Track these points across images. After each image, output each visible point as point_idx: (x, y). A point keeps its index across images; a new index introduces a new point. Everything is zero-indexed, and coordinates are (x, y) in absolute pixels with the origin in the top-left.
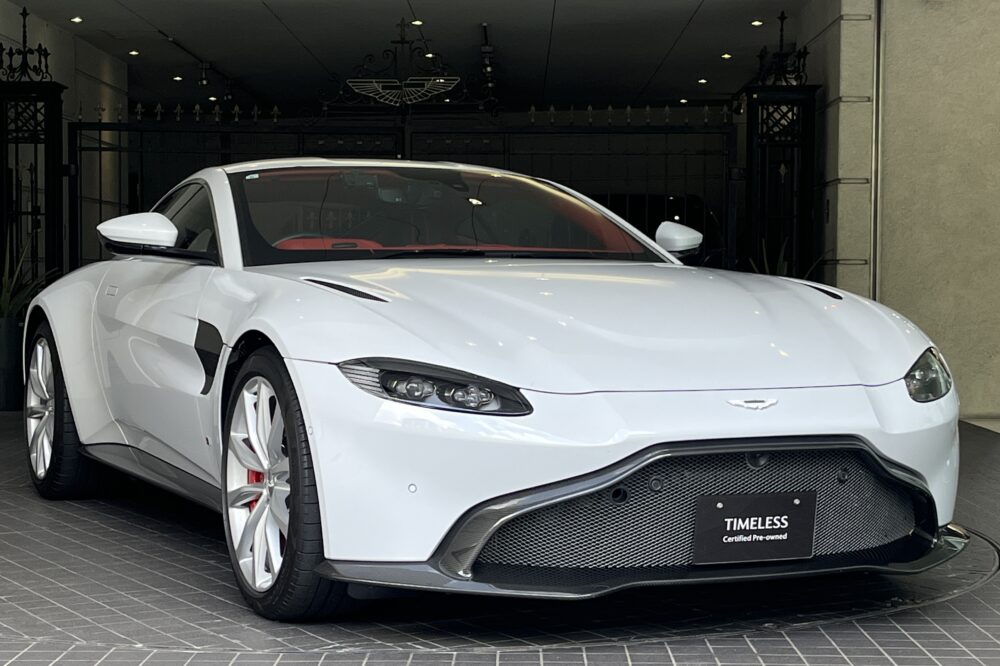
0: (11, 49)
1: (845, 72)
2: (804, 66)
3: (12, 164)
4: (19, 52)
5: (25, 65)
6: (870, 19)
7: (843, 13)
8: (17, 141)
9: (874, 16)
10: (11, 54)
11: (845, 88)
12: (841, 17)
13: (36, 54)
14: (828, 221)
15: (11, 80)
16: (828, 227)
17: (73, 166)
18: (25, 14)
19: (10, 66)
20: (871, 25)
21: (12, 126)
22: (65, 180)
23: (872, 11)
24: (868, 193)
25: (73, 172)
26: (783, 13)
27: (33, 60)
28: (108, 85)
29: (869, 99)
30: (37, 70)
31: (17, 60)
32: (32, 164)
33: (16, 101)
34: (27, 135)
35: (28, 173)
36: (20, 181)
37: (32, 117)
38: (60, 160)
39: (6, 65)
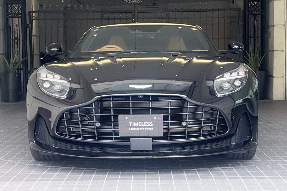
3: (10, 24)
8: (12, 17)
14: (270, 38)
16: (270, 40)
17: (30, 25)
21: (11, 13)
22: (28, 29)
24: (284, 29)
32: (17, 24)
33: (12, 4)
34: (16, 15)
35: (16, 27)
36: (14, 30)
37: (17, 9)
38: (26, 23)
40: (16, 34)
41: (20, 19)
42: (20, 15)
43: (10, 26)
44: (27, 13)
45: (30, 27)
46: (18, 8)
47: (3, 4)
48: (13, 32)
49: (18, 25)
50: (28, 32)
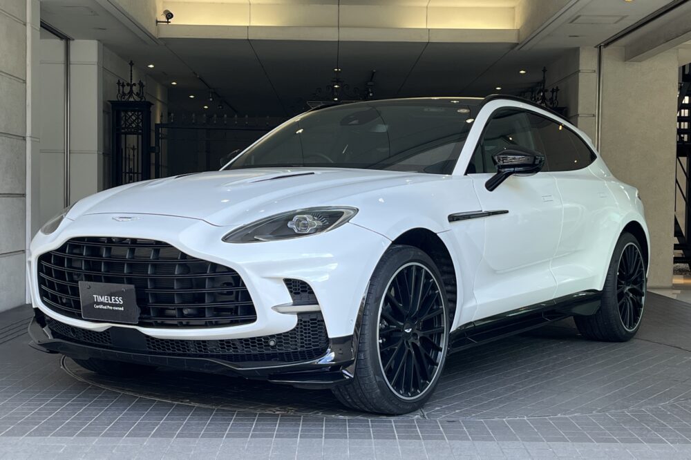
0: (123, 83)
1: (580, 102)
2: (556, 97)
3: (123, 147)
4: (128, 85)
5: (131, 92)
6: (595, 71)
7: (580, 69)
8: (126, 134)
9: (597, 70)
10: (123, 86)
11: (580, 110)
12: (579, 71)
13: (137, 85)
15: (123, 100)
17: (157, 148)
18: (131, 64)
19: (123, 92)
20: (595, 75)
21: (124, 126)
22: (153, 155)
23: (595, 67)
25: (157, 151)
26: (545, 67)
27: (135, 89)
28: (160, 101)
29: (594, 116)
30: (138, 94)
31: (127, 89)
32: (134, 147)
33: (126, 112)
34: (133, 130)
35: (131, 151)
36: (129, 156)
37: (135, 120)
38: (150, 144)
39: (121, 92)
40: (131, 163)
41: (140, 136)
42: (140, 131)
43: (122, 149)
44: (153, 127)
46: (137, 118)
47: (111, 111)
48: (127, 159)
49: (136, 147)
50: (153, 160)
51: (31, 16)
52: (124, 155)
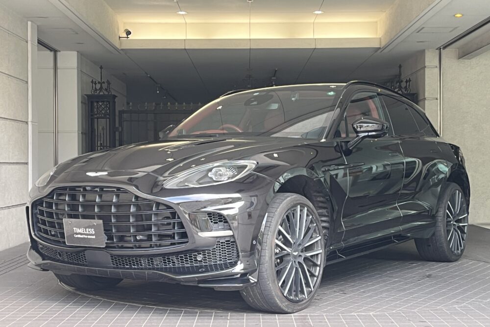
1: (427, 89)
2: (409, 86)
3: (96, 127)
4: (99, 83)
5: (101, 88)
6: (437, 67)
7: (426, 65)
8: (98, 118)
9: (438, 66)
10: (95, 84)
11: (427, 95)
13: (106, 84)
15: (95, 94)
17: (120, 128)
18: (101, 68)
20: (438, 70)
21: (96, 113)
22: (117, 133)
23: (437, 64)
26: (400, 65)
27: (104, 86)
28: (121, 94)
29: (437, 99)
31: (98, 86)
33: (98, 102)
34: (103, 115)
36: (100, 134)
37: (104, 108)
38: (115, 125)
39: (94, 88)
40: (102, 139)
41: (108, 120)
42: (108, 116)
43: (95, 130)
44: (117, 113)
45: (120, 130)
46: (106, 107)
47: (87, 102)
48: (99, 137)
49: (105, 128)
50: (117, 138)
51: (31, 36)
52: (96, 134)
